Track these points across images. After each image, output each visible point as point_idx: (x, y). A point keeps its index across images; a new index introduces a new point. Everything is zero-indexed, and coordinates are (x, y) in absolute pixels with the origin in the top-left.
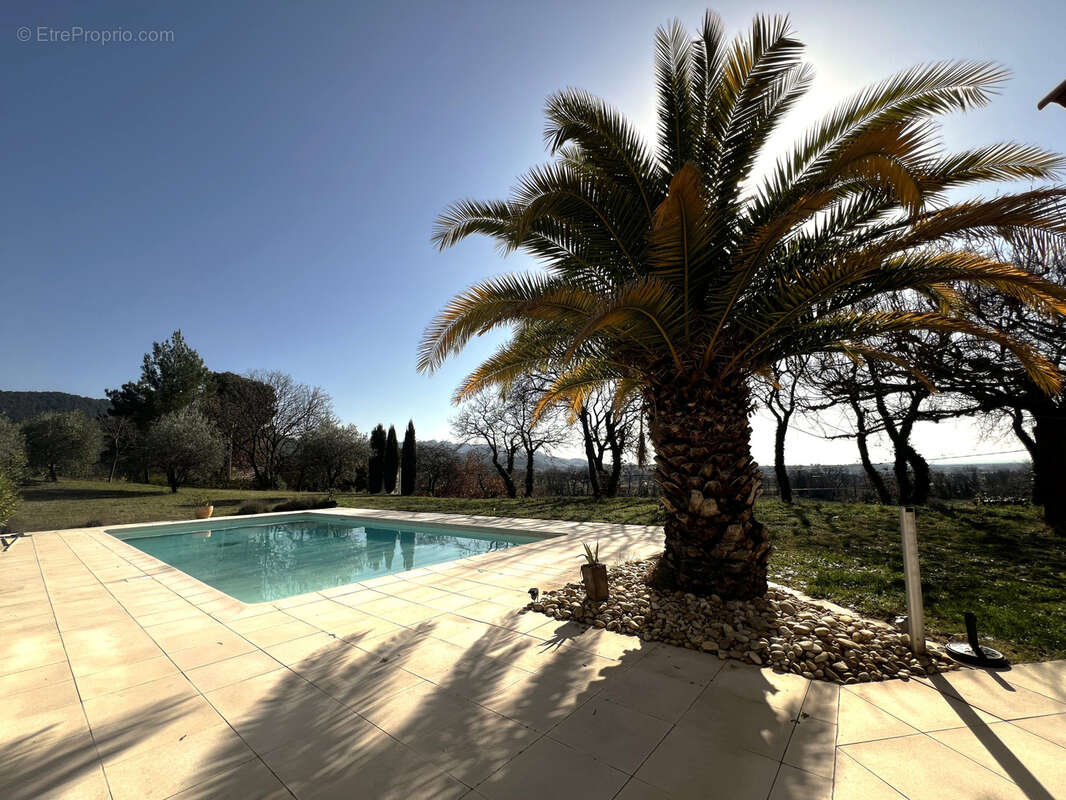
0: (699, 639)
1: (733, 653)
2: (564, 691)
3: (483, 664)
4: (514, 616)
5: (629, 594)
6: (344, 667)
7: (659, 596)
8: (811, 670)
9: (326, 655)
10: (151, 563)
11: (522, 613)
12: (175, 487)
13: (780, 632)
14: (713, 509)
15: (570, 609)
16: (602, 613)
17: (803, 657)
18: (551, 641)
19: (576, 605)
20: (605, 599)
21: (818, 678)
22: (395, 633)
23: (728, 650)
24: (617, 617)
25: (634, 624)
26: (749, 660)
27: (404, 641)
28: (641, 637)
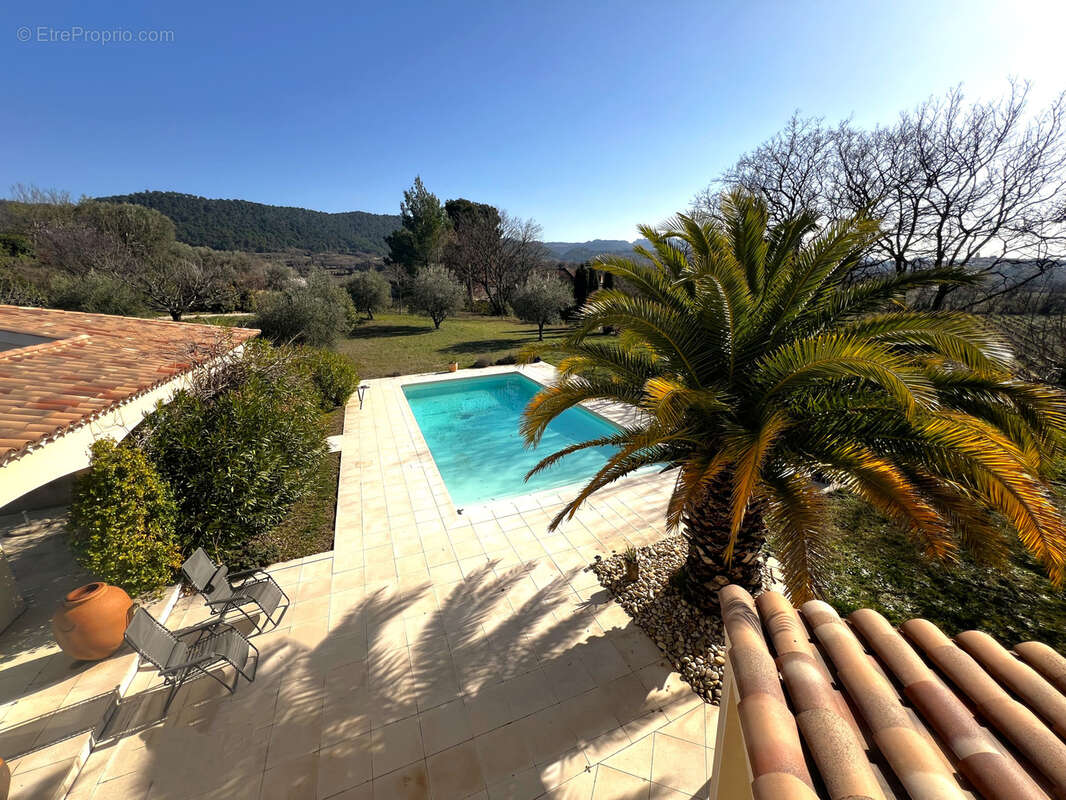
0: (659, 638)
1: (670, 656)
2: (558, 643)
3: (537, 608)
4: (575, 572)
5: (652, 581)
6: (480, 588)
7: (666, 594)
8: (699, 688)
9: (476, 574)
10: (422, 446)
11: (586, 571)
12: (437, 324)
13: (707, 655)
14: (709, 561)
15: (612, 580)
16: (626, 592)
17: (702, 678)
18: (584, 604)
19: (617, 578)
20: (635, 581)
21: (699, 693)
22: (515, 567)
23: (670, 653)
24: (631, 599)
25: (636, 609)
26: (674, 665)
27: (515, 575)
28: (634, 620)
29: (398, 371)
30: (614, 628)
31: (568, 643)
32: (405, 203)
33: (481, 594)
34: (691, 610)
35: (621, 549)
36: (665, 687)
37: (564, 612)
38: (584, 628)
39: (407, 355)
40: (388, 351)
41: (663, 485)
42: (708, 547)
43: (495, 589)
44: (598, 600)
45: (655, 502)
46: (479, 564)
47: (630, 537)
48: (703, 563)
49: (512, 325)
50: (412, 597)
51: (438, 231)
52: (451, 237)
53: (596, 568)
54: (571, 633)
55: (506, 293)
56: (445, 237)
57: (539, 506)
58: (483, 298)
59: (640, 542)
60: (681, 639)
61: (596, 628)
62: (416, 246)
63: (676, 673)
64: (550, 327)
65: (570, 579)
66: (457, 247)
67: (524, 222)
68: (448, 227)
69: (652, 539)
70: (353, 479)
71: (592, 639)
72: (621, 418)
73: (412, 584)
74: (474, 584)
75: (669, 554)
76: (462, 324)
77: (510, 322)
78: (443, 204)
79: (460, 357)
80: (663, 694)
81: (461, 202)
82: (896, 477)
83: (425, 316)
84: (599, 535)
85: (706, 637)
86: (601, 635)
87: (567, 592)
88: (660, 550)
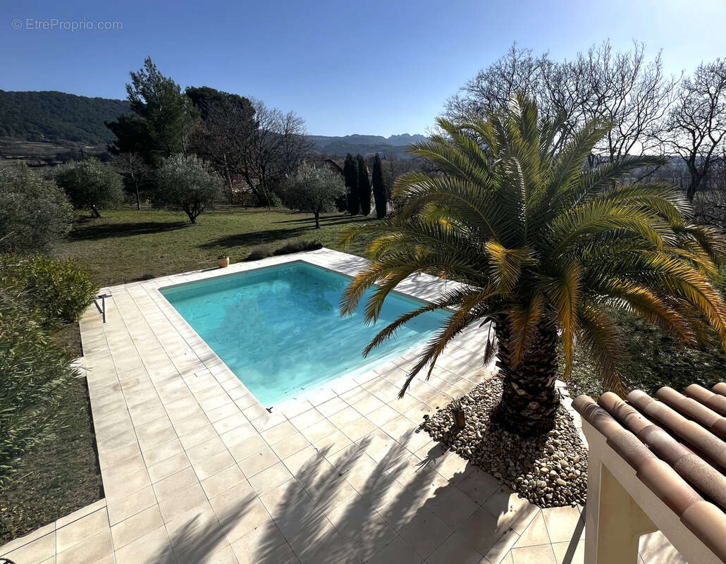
0: (494, 470)
1: (507, 481)
2: (410, 506)
3: (380, 481)
4: (407, 436)
5: (477, 424)
6: (316, 479)
7: (491, 430)
8: (534, 499)
9: (308, 468)
10: (204, 350)
11: (417, 432)
12: (193, 219)
13: (534, 470)
14: (522, 392)
15: (443, 433)
16: (458, 439)
17: (534, 490)
18: (424, 462)
19: (447, 430)
20: (463, 428)
21: (535, 503)
22: (348, 448)
23: (506, 478)
24: (464, 444)
25: (470, 452)
26: (511, 487)
27: (351, 456)
28: (470, 461)
29: (150, 273)
30: (455, 474)
31: (418, 503)
32: (133, 86)
33: (318, 487)
34: (513, 438)
35: (443, 405)
36: (509, 508)
37: (408, 476)
38: (429, 484)
39: (159, 255)
40: (129, 252)
41: (464, 342)
42: (521, 381)
43: (333, 476)
44: (436, 454)
45: (462, 357)
46: (308, 456)
47: (448, 392)
48: (518, 395)
49: (283, 215)
50: (234, 516)
51: (182, 118)
52: (197, 125)
53: (426, 427)
54: (419, 493)
55: (273, 183)
56: (190, 126)
57: (357, 385)
58: (245, 189)
59: (457, 394)
60: (512, 464)
61: (439, 480)
62: (154, 134)
63: (514, 494)
64: (325, 215)
65: (405, 443)
66: (207, 137)
67: (285, 114)
68: (194, 115)
69: (467, 389)
70: (115, 406)
71: (439, 491)
72: (414, 291)
73: (230, 502)
74: (308, 479)
75: (484, 397)
76: (224, 217)
77: (280, 212)
78: (183, 91)
79: (229, 251)
80: (510, 515)
81: (205, 90)
82: (651, 296)
83: (177, 210)
84: (421, 397)
85: (530, 456)
86: (445, 484)
87: (406, 457)
88: (476, 395)
